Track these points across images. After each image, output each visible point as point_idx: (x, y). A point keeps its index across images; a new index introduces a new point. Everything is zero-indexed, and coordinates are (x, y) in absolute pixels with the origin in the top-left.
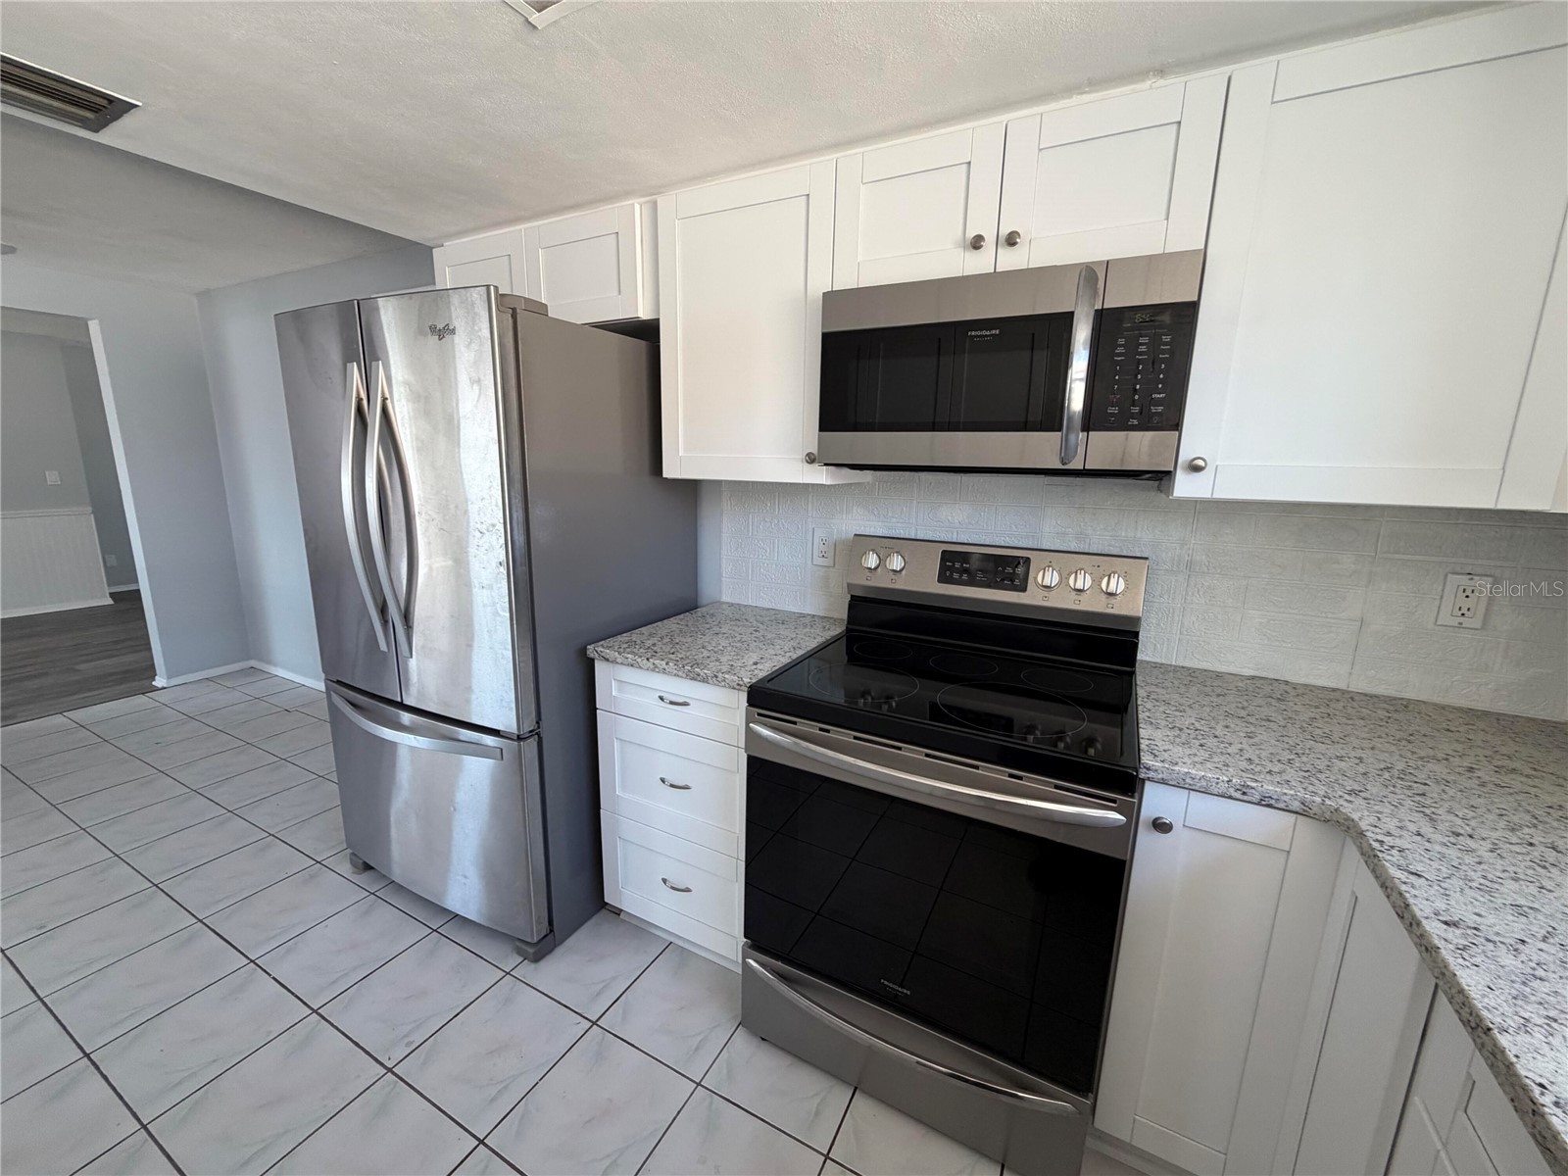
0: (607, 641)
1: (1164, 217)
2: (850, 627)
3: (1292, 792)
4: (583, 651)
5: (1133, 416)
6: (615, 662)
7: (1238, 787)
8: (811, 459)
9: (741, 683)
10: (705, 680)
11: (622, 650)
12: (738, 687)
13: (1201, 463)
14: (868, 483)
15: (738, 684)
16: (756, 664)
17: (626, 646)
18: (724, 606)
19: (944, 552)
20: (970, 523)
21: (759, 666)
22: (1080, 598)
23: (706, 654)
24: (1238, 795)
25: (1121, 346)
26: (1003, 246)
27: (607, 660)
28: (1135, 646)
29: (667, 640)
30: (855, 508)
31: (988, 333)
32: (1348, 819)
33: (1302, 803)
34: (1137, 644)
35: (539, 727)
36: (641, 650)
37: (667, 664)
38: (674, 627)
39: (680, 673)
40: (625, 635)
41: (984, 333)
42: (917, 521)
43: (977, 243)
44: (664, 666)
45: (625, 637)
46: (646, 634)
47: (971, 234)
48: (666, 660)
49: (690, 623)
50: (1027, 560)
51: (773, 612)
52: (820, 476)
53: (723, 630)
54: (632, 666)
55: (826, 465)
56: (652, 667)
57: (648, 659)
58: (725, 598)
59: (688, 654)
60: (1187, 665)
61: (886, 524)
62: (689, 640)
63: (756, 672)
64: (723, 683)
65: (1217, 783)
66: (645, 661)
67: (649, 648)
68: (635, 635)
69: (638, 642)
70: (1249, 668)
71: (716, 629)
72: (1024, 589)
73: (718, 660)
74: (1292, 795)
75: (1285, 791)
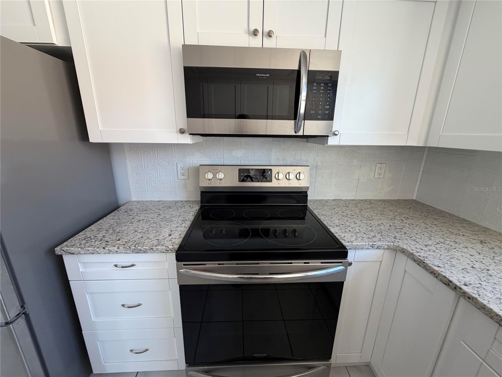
0: (69, 241)
1: (324, 36)
2: (202, 204)
3: (385, 243)
4: (51, 251)
5: (319, 115)
6: (79, 253)
7: (371, 245)
8: (182, 132)
9: (168, 249)
10: (145, 252)
11: (83, 246)
12: (166, 252)
13: (336, 133)
14: (201, 142)
15: (166, 250)
16: (170, 235)
17: (84, 242)
18: (135, 204)
19: (239, 169)
20: (245, 157)
21: (173, 236)
22: (290, 182)
23: (140, 236)
24: (371, 248)
25: (315, 86)
26: (266, 36)
27: (73, 254)
28: (307, 196)
29: (111, 231)
30: (196, 153)
31: (265, 75)
32: (403, 249)
33: (388, 246)
34: (307, 195)
35: (24, 309)
36: (97, 243)
37: (118, 248)
38: (112, 221)
39: (128, 252)
40: (81, 234)
41: (263, 75)
42: (223, 157)
43: (255, 33)
44: (117, 250)
45: (81, 235)
46: (96, 230)
47: (252, 28)
48: (117, 246)
49: (121, 217)
50: (271, 170)
51: (162, 203)
52: (187, 139)
53: (141, 218)
54: (93, 254)
55: (190, 134)
56: (107, 252)
57: (104, 248)
58: (133, 199)
59: (129, 238)
60: (317, 199)
61: (210, 159)
62: (125, 228)
63: (173, 240)
64: (157, 251)
65: (365, 246)
66: (102, 249)
67: (101, 240)
68: (88, 232)
69: (92, 237)
70: (333, 197)
71: (137, 218)
72: (271, 181)
73: (148, 238)
74: (385, 244)
75: (383, 243)
